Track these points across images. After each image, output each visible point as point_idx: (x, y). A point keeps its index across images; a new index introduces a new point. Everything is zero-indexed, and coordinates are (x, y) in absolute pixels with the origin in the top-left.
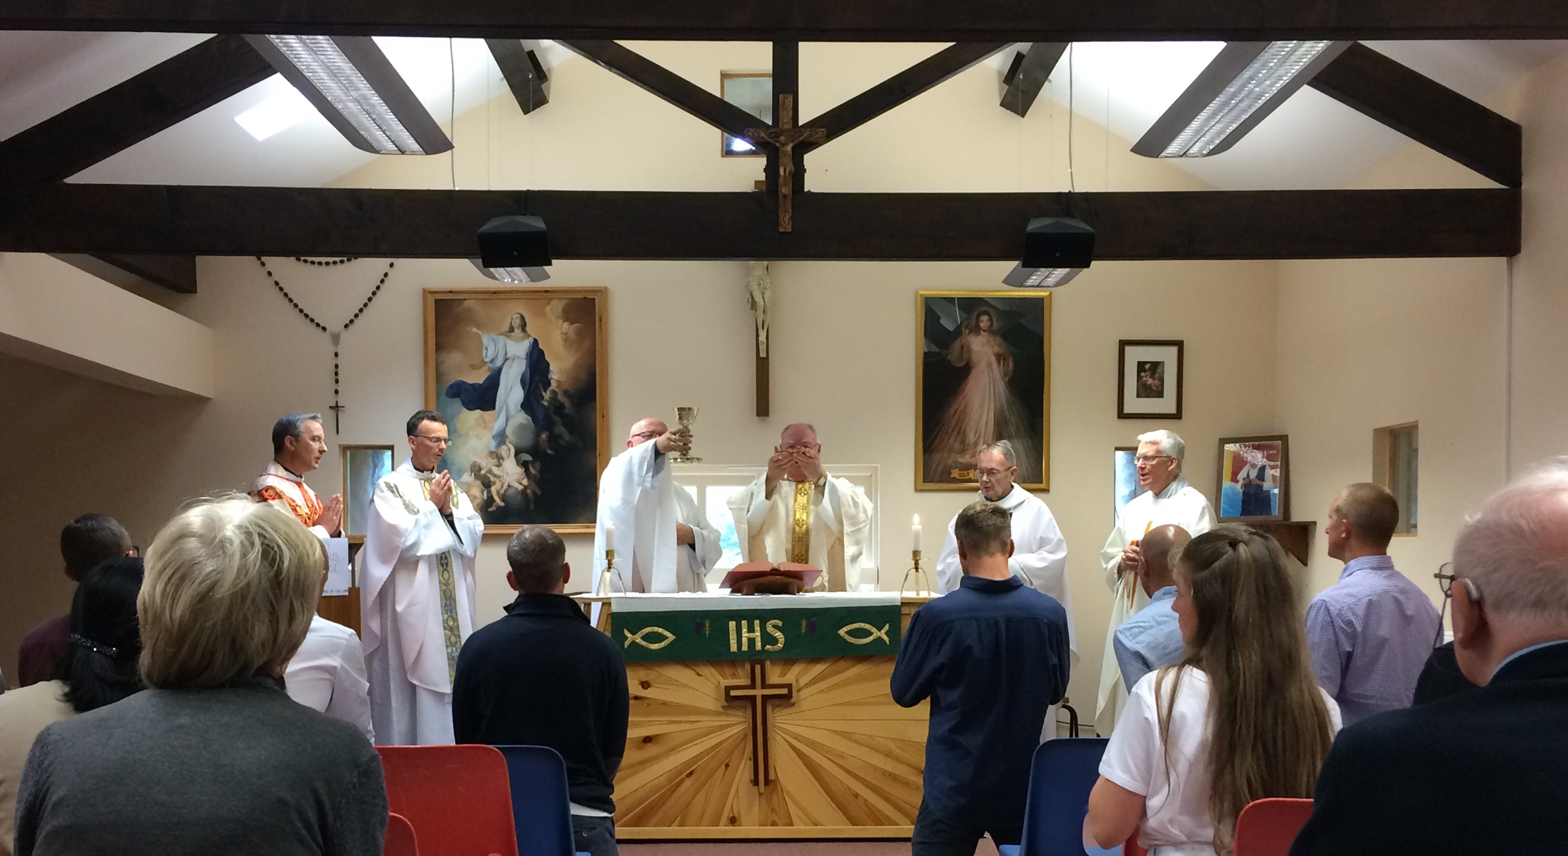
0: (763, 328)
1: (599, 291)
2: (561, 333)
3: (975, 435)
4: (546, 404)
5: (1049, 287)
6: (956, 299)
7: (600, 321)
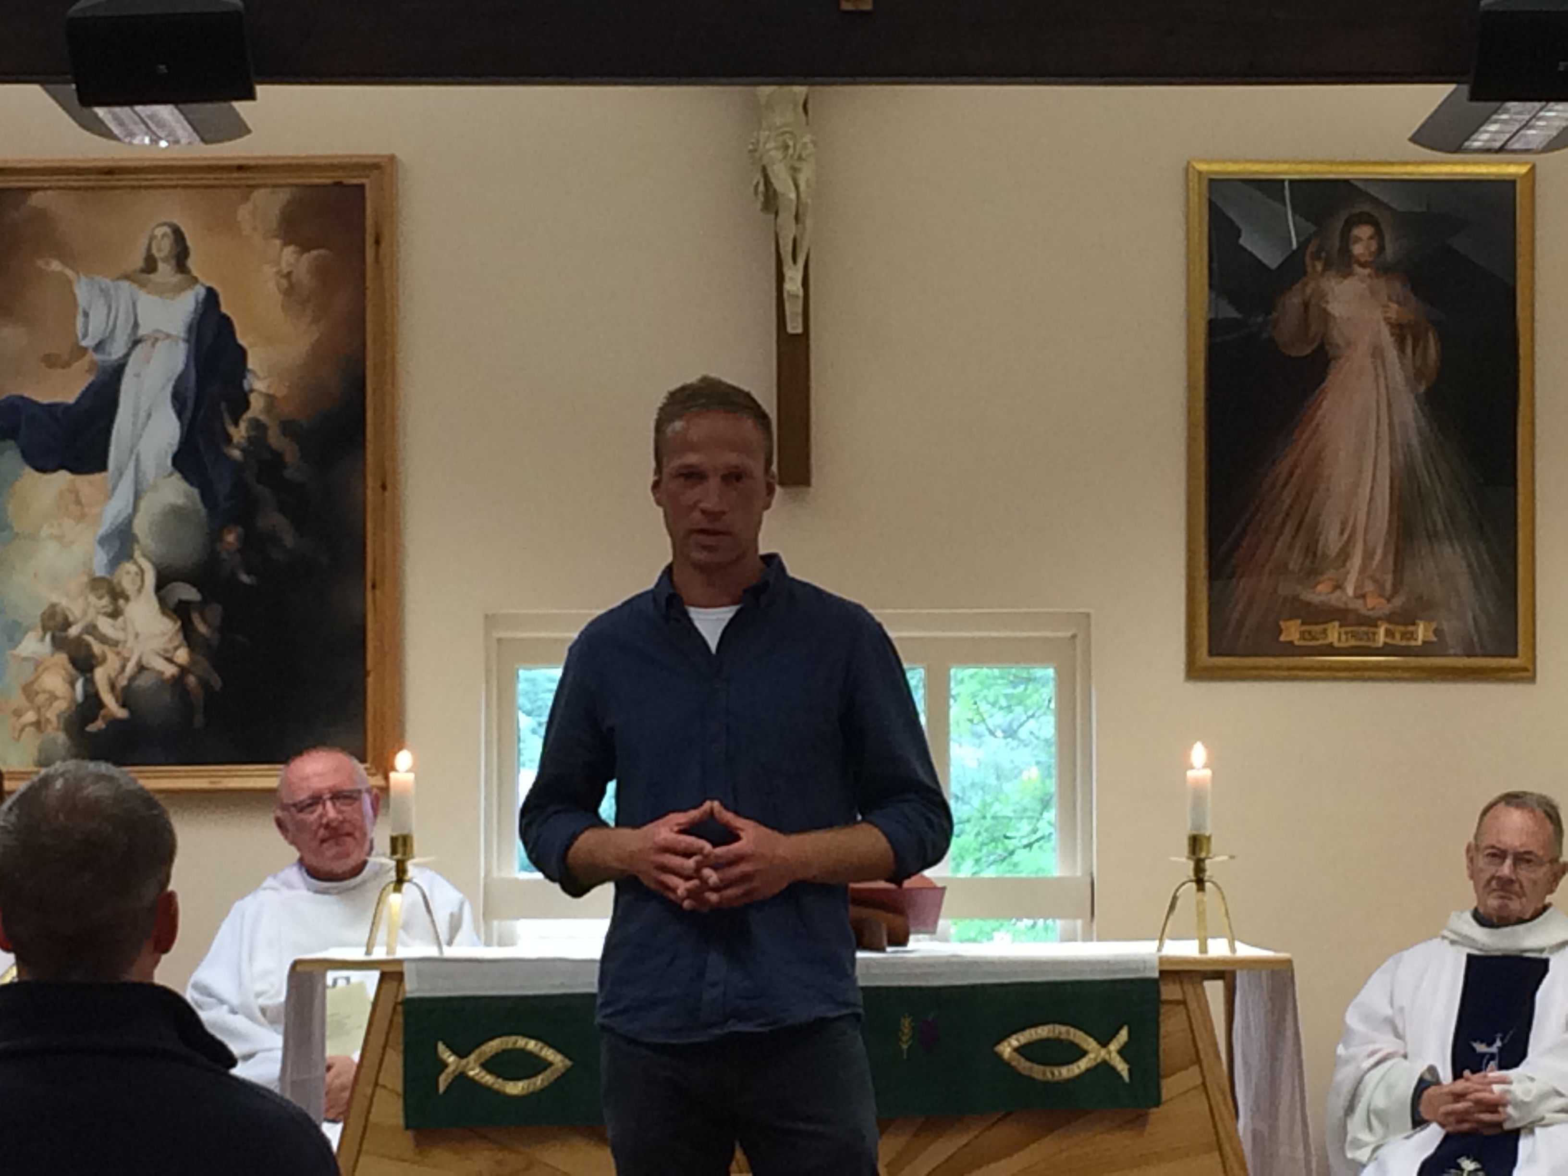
0: (795, 260)
1: (376, 166)
2: (278, 273)
3: (1342, 532)
4: (236, 454)
5: (1527, 151)
6: (1286, 184)
7: (377, 242)
